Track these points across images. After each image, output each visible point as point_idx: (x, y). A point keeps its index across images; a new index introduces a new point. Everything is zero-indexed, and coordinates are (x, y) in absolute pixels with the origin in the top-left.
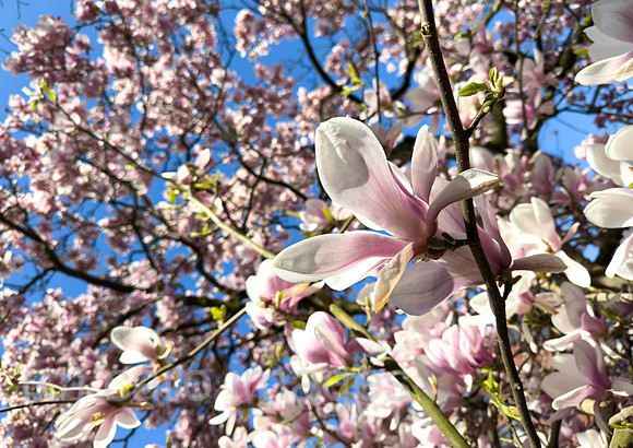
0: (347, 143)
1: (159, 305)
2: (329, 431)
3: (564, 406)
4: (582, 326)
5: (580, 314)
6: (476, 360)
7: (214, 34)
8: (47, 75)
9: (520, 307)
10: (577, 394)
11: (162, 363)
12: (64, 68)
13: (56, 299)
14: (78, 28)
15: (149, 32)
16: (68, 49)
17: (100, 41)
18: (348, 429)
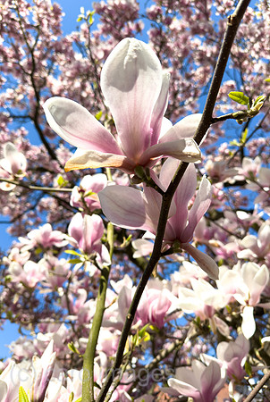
0: (136, 59)
1: (59, 176)
2: (67, 299)
3: (174, 388)
4: (230, 363)
5: (235, 356)
6: (152, 317)
7: (208, 80)
8: (109, 26)
9: (200, 312)
10: (187, 388)
11: (16, 178)
12: (119, 31)
13: (23, 135)
14: (143, 16)
15: (176, 50)
16: (130, 23)
17: (149, 33)
18: (77, 307)
